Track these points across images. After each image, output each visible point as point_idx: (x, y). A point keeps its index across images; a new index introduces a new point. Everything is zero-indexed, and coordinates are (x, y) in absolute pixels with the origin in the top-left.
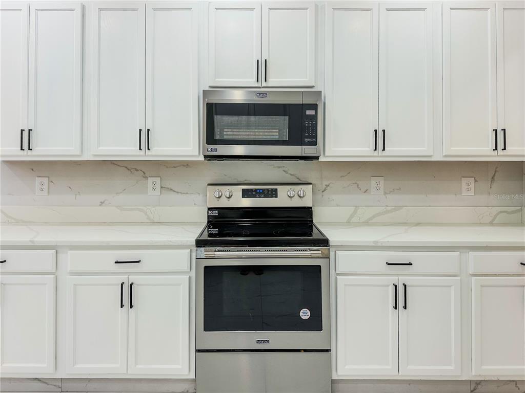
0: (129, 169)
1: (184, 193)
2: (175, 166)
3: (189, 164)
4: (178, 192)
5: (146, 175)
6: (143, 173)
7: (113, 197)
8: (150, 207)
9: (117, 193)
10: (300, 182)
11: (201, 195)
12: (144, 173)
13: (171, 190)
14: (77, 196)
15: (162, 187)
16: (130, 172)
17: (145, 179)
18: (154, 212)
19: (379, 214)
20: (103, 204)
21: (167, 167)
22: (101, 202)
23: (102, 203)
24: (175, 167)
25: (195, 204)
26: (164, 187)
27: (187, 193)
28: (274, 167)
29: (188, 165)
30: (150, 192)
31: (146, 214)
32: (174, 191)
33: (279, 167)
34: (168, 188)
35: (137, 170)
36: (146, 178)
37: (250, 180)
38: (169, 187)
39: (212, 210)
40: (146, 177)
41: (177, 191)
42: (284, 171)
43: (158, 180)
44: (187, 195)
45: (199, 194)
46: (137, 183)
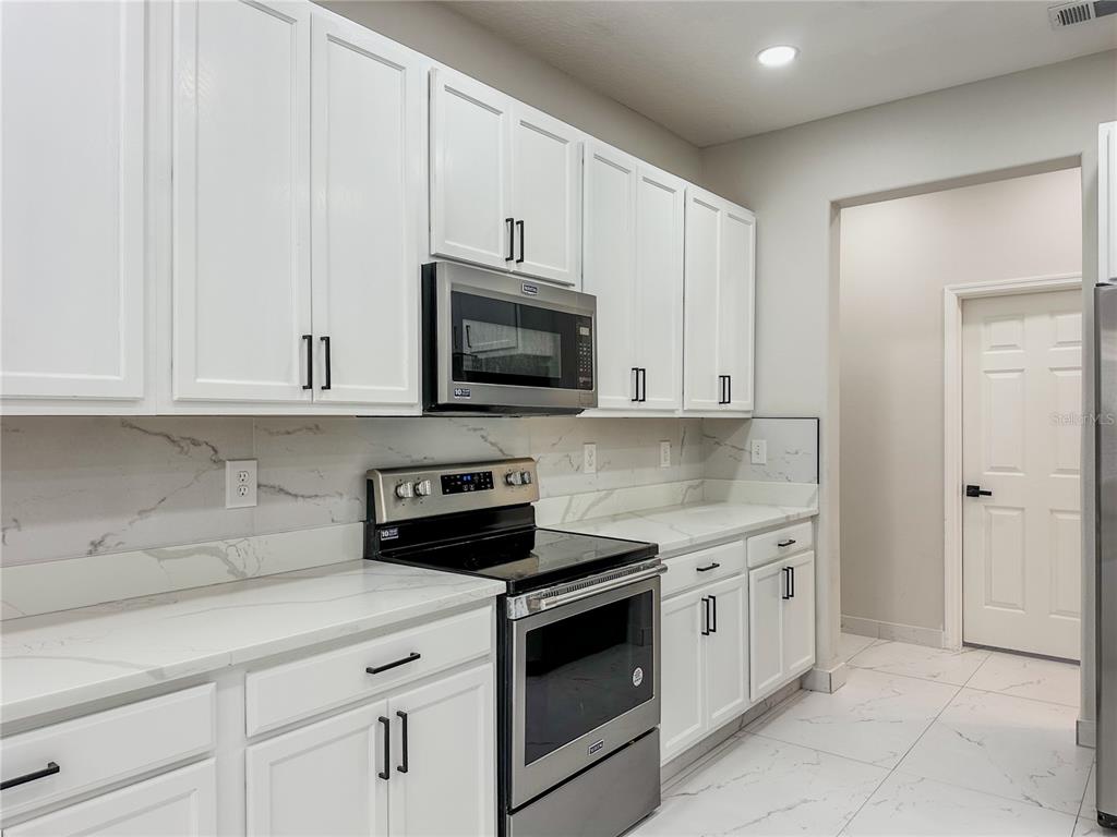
0: (173, 441)
1: (310, 497)
2: (290, 430)
3: (320, 426)
4: (296, 496)
5: (221, 456)
6: (212, 452)
7: (130, 523)
8: (231, 542)
9: (140, 513)
10: (504, 458)
11: (346, 497)
12: (216, 451)
13: (281, 490)
14: (8, 533)
15: (259, 486)
16: (178, 449)
17: (215, 467)
18: (246, 553)
19: (593, 504)
20: (100, 549)
21: (271, 434)
22: (92, 543)
23: (95, 545)
24: (289, 433)
25: (333, 521)
26: (265, 486)
27: (316, 496)
28: (469, 430)
29: (317, 427)
30: (231, 500)
31: (225, 560)
32: (288, 493)
33: (475, 430)
34: (274, 487)
35: (195, 443)
36: (220, 463)
37: (433, 459)
38: (276, 482)
39: (388, 529)
40: (221, 461)
41: (293, 493)
42: (483, 437)
43: (251, 466)
44: (317, 500)
45: (341, 495)
46: (196, 478)
